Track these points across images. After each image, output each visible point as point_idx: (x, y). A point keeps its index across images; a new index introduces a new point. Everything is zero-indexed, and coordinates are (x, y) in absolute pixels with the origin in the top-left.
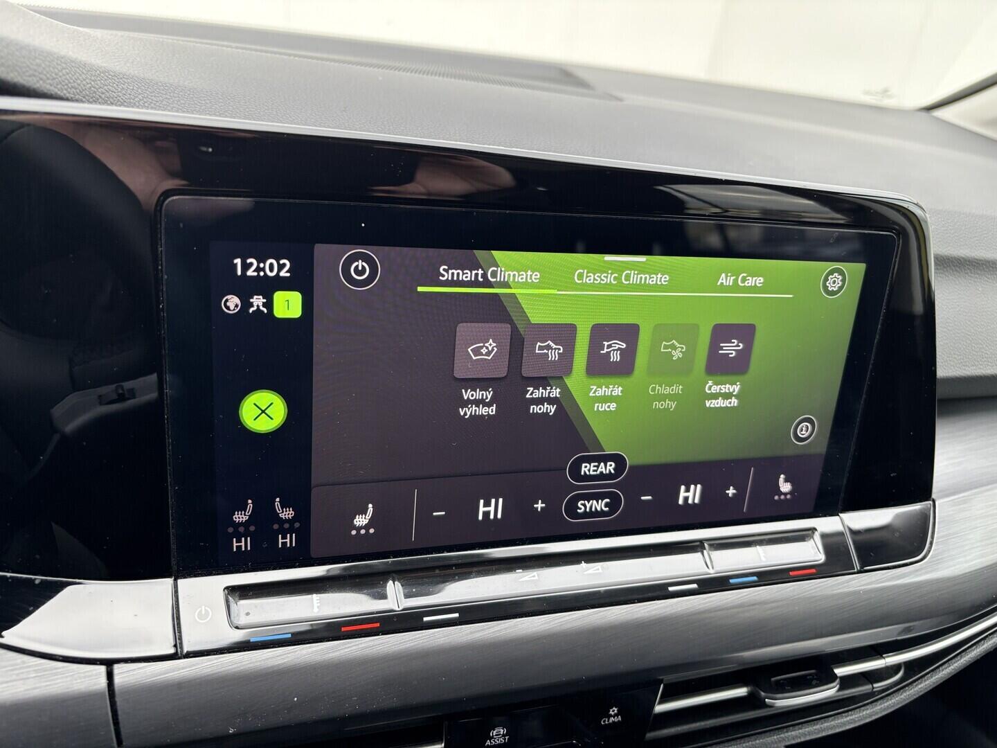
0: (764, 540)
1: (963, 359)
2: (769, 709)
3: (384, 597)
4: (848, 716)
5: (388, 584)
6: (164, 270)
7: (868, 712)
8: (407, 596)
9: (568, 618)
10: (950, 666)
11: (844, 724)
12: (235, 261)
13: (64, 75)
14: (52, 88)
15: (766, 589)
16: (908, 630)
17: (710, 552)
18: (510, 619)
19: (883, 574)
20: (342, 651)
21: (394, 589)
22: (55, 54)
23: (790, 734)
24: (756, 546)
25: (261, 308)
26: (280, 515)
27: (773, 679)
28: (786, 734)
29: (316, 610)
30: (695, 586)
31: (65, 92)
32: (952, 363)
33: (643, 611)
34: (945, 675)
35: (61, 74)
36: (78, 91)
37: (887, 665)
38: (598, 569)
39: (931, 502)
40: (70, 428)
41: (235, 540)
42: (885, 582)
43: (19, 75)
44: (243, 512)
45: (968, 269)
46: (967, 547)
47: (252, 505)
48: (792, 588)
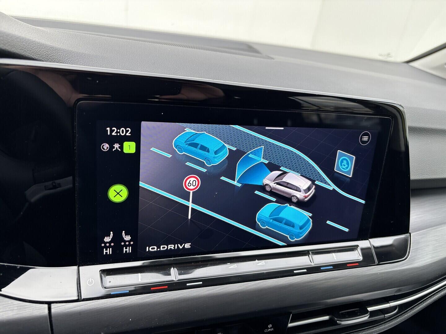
0: (336, 250)
1: (422, 172)
2: (338, 326)
3: (170, 274)
4: (374, 329)
5: (171, 269)
6: (77, 132)
7: (383, 327)
8: (180, 274)
9: (250, 284)
10: (419, 307)
12: (107, 129)
13: (35, 49)
14: (29, 55)
15: (337, 272)
16: (399, 290)
17: (312, 256)
19: (388, 266)
20: (151, 298)
21: (174, 271)
22: (31, 40)
24: (332, 253)
25: (118, 149)
26: (125, 239)
27: (340, 312)
29: (140, 280)
30: (305, 270)
31: (35, 56)
32: (418, 173)
33: (283, 281)
34: (416, 311)
35: (33, 48)
36: (40, 56)
37: (391, 306)
38: (263, 263)
39: (409, 234)
40: (33, 200)
41: (105, 249)
42: (389, 269)
43: (16, 49)
44: (109, 237)
45: (424, 132)
46: (425, 254)
47: (112, 234)
48: (348, 272)
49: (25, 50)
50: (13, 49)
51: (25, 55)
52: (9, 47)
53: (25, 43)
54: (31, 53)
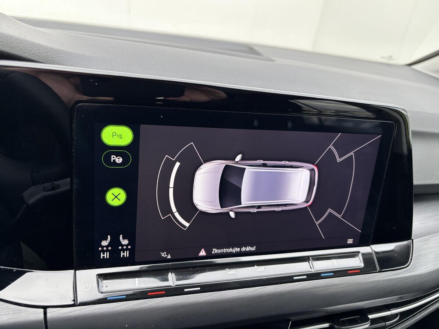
0: (337, 256)
1: (425, 177)
3: (167, 280)
5: (169, 274)
6: (75, 135)
8: (177, 280)
9: (248, 291)
15: (337, 279)
16: (401, 298)
17: (312, 262)
18: (223, 290)
19: (390, 273)
20: (148, 304)
21: (171, 276)
22: (30, 41)
24: (333, 259)
26: (122, 243)
27: (341, 320)
29: (137, 285)
30: (305, 277)
32: (420, 179)
33: (282, 288)
34: (418, 318)
35: (33, 50)
36: (40, 57)
37: (392, 313)
38: (262, 269)
39: (411, 241)
40: (31, 201)
41: (102, 253)
42: (391, 276)
43: (15, 51)
44: (106, 241)
45: (427, 137)
46: (428, 261)
47: (110, 238)
48: (349, 279)
49: (24, 51)
50: (12, 51)
51: (24, 57)
52: (8, 48)
53: (24, 44)
54: (30, 55)
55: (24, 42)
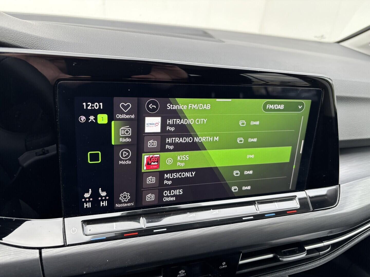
0: (278, 200)
1: (349, 133)
2: (281, 262)
4: (311, 264)
5: (141, 219)
6: (58, 107)
7: (318, 263)
8: (147, 223)
9: (206, 230)
10: (348, 245)
11: (309, 267)
12: (84, 104)
13: (22, 39)
14: (17, 44)
15: (278, 218)
16: (331, 232)
17: (258, 205)
18: (186, 230)
19: (322, 212)
20: (124, 243)
21: (143, 220)
22: (18, 31)
23: (289, 271)
24: (275, 202)
25: (93, 120)
26: (101, 194)
27: (282, 251)
28: (288, 271)
29: (115, 228)
30: (252, 217)
33: (233, 227)
34: (346, 248)
35: (20, 38)
36: (27, 44)
37: (324, 245)
38: (217, 212)
39: (339, 186)
40: (25, 165)
41: (85, 203)
42: (322, 215)
43: (6, 39)
44: (88, 193)
45: (351, 101)
46: (352, 202)
47: (91, 191)
48: (288, 217)
49: (13, 39)
50: (3, 40)
51: (13, 44)
53: (13, 34)
54: (18, 42)
55: (13, 32)
